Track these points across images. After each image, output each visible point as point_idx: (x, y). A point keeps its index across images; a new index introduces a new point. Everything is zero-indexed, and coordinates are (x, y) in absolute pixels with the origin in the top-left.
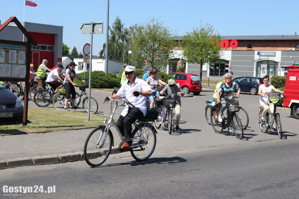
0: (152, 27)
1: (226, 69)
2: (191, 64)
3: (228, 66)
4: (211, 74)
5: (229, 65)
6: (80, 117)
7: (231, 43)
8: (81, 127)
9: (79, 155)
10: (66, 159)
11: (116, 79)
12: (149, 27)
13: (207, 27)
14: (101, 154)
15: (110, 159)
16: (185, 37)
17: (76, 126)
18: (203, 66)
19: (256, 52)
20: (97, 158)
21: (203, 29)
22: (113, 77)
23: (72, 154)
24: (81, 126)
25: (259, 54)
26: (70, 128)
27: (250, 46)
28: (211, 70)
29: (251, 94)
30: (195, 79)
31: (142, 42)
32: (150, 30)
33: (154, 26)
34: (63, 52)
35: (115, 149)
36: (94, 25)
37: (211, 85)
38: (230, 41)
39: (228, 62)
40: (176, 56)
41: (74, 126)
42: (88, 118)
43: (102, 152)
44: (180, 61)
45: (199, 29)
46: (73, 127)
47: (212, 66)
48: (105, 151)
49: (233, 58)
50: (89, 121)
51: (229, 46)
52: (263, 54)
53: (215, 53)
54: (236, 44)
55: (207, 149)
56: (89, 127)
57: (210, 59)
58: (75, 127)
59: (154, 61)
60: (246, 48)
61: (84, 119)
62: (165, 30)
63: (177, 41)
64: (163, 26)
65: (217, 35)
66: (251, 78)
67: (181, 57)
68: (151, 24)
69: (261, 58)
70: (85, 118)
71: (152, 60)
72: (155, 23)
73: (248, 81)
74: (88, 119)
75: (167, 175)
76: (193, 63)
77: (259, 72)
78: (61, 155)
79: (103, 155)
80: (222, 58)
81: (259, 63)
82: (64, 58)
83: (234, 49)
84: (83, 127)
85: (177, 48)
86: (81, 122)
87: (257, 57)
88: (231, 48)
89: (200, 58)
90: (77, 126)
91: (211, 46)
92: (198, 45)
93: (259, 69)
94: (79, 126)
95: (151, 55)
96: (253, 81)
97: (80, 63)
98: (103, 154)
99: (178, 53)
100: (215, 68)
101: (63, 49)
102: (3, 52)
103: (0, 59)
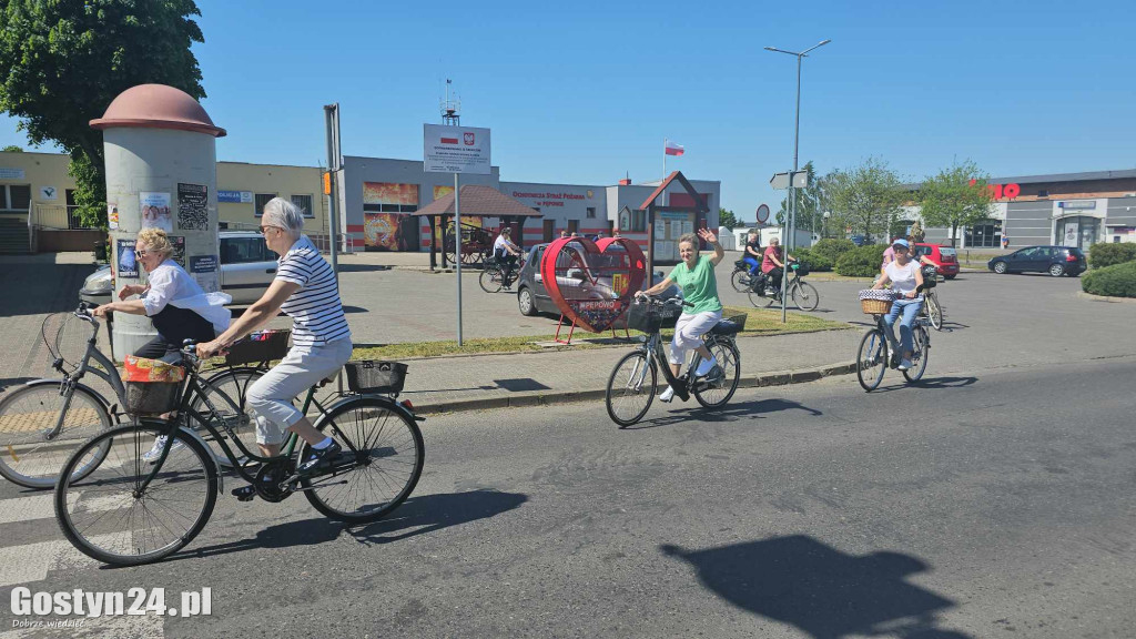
0: (867, 173)
1: (997, 233)
2: (934, 229)
3: (1000, 230)
4: (968, 244)
5: (1003, 227)
6: (770, 317)
7: (1008, 189)
8: (776, 333)
9: (788, 376)
10: (768, 381)
11: (810, 257)
12: (863, 172)
13: (967, 165)
14: (821, 374)
15: (834, 383)
16: (925, 184)
17: (767, 330)
18: (958, 230)
19: (1056, 204)
21: (959, 170)
23: (777, 374)
24: (775, 330)
25: (1061, 205)
26: (759, 333)
27: (1043, 193)
28: (968, 238)
29: (1051, 276)
30: (946, 252)
32: (864, 176)
33: (871, 171)
34: (719, 218)
36: (792, 175)
37: (970, 261)
38: (1004, 186)
39: (1000, 222)
40: (909, 217)
41: (764, 330)
42: (783, 318)
44: (915, 225)
45: (951, 170)
46: (764, 333)
47: (969, 230)
48: (826, 370)
49: (1009, 214)
50: (785, 322)
51: (1003, 195)
52: (1070, 205)
53: (981, 208)
54: (1017, 190)
55: (1001, 370)
56: (788, 332)
57: (971, 217)
58: (767, 332)
59: (871, 226)
60: (1035, 197)
61: (775, 320)
62: (891, 176)
63: (912, 192)
64: (886, 169)
65: (984, 177)
66: (1051, 248)
67: (916, 219)
68: (867, 168)
69: (1066, 212)
70: (777, 318)
71: (868, 224)
72: (873, 165)
73: (1047, 253)
74: (783, 320)
76: (939, 227)
77: (1061, 238)
78: (760, 376)
80: (992, 216)
81: (1062, 222)
82: (721, 228)
83: (1012, 200)
84: (778, 332)
85: (910, 203)
86: (773, 324)
87: (1057, 212)
88: (1006, 199)
89: (951, 218)
90: (770, 331)
91: (974, 197)
92: (950, 196)
93: (1062, 231)
94: (773, 330)
95: (866, 216)
96: (1055, 253)
97: (742, 235)
99: (913, 212)
100: (976, 233)
101: (719, 214)
102: (663, 225)
103: (659, 235)
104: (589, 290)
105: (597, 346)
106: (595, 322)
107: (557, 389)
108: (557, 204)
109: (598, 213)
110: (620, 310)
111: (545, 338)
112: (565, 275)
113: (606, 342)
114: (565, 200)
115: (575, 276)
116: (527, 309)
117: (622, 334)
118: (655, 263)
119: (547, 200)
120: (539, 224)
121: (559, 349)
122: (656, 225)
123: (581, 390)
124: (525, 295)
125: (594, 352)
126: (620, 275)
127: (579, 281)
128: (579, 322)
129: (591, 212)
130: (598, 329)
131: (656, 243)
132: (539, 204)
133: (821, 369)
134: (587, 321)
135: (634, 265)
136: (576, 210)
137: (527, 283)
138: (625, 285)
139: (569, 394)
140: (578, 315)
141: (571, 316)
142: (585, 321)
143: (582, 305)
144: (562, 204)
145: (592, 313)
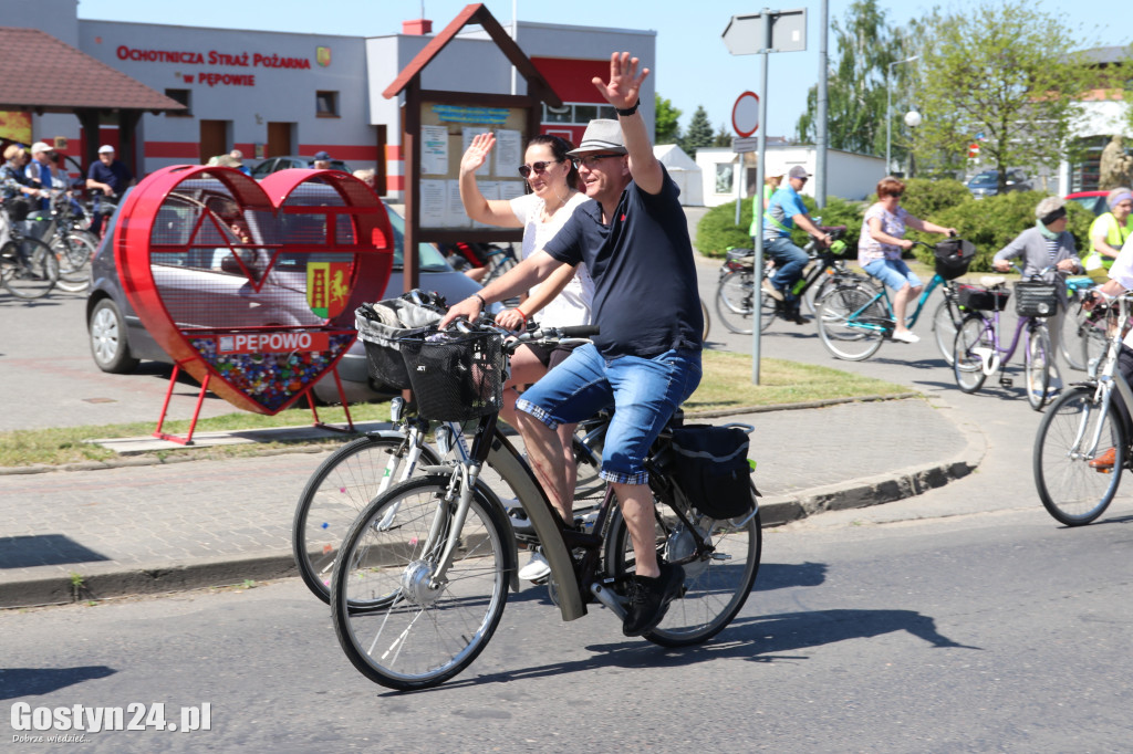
0: (999, 18)
6: (725, 371)
8: (728, 409)
12: (988, 15)
14: (805, 508)
15: (840, 526)
17: (709, 404)
20: (789, 525)
22: (845, 214)
24: (728, 403)
31: (961, 78)
32: (991, 26)
33: (1008, 13)
34: (657, 126)
35: (856, 490)
36: (772, 19)
40: (1098, 127)
41: (701, 404)
42: (752, 373)
43: (808, 500)
44: (1112, 147)
46: (697, 408)
48: (819, 498)
50: (758, 382)
56: (758, 406)
58: (706, 407)
59: (1009, 149)
61: (738, 378)
62: (1053, 26)
63: (1103, 66)
67: (1116, 130)
70: (741, 372)
71: (1001, 143)
74: (754, 378)
75: (1064, 593)
79: (812, 513)
82: (661, 151)
84: (733, 408)
85: (1099, 93)
86: (727, 388)
90: (714, 404)
94: (721, 403)
95: (998, 123)
97: (720, 167)
98: (812, 508)
99: (1104, 115)
101: (657, 115)
102: (444, 137)
103: (433, 163)
104: (267, 305)
105: (269, 447)
106: (262, 387)
107: (128, 560)
108: (237, 80)
109: (346, 104)
110: (327, 354)
111: (136, 430)
112: (206, 265)
113: (292, 437)
114: (259, 72)
115: (230, 268)
116: (111, 354)
117: (334, 416)
118: (420, 235)
119: (207, 68)
120: (189, 132)
121: (163, 457)
122: (425, 137)
123: (189, 560)
124: (105, 317)
125: (258, 462)
126: (325, 266)
127: (238, 282)
128: (217, 385)
129: (328, 102)
130: (269, 404)
131: (424, 184)
132: (189, 79)
133: (806, 497)
134: (239, 387)
135: (365, 241)
136: (288, 98)
137: (110, 286)
138: (340, 290)
139: (155, 574)
140: (213, 369)
141: (196, 369)
142: (234, 385)
143: (226, 344)
144: (249, 81)
145: (254, 363)
